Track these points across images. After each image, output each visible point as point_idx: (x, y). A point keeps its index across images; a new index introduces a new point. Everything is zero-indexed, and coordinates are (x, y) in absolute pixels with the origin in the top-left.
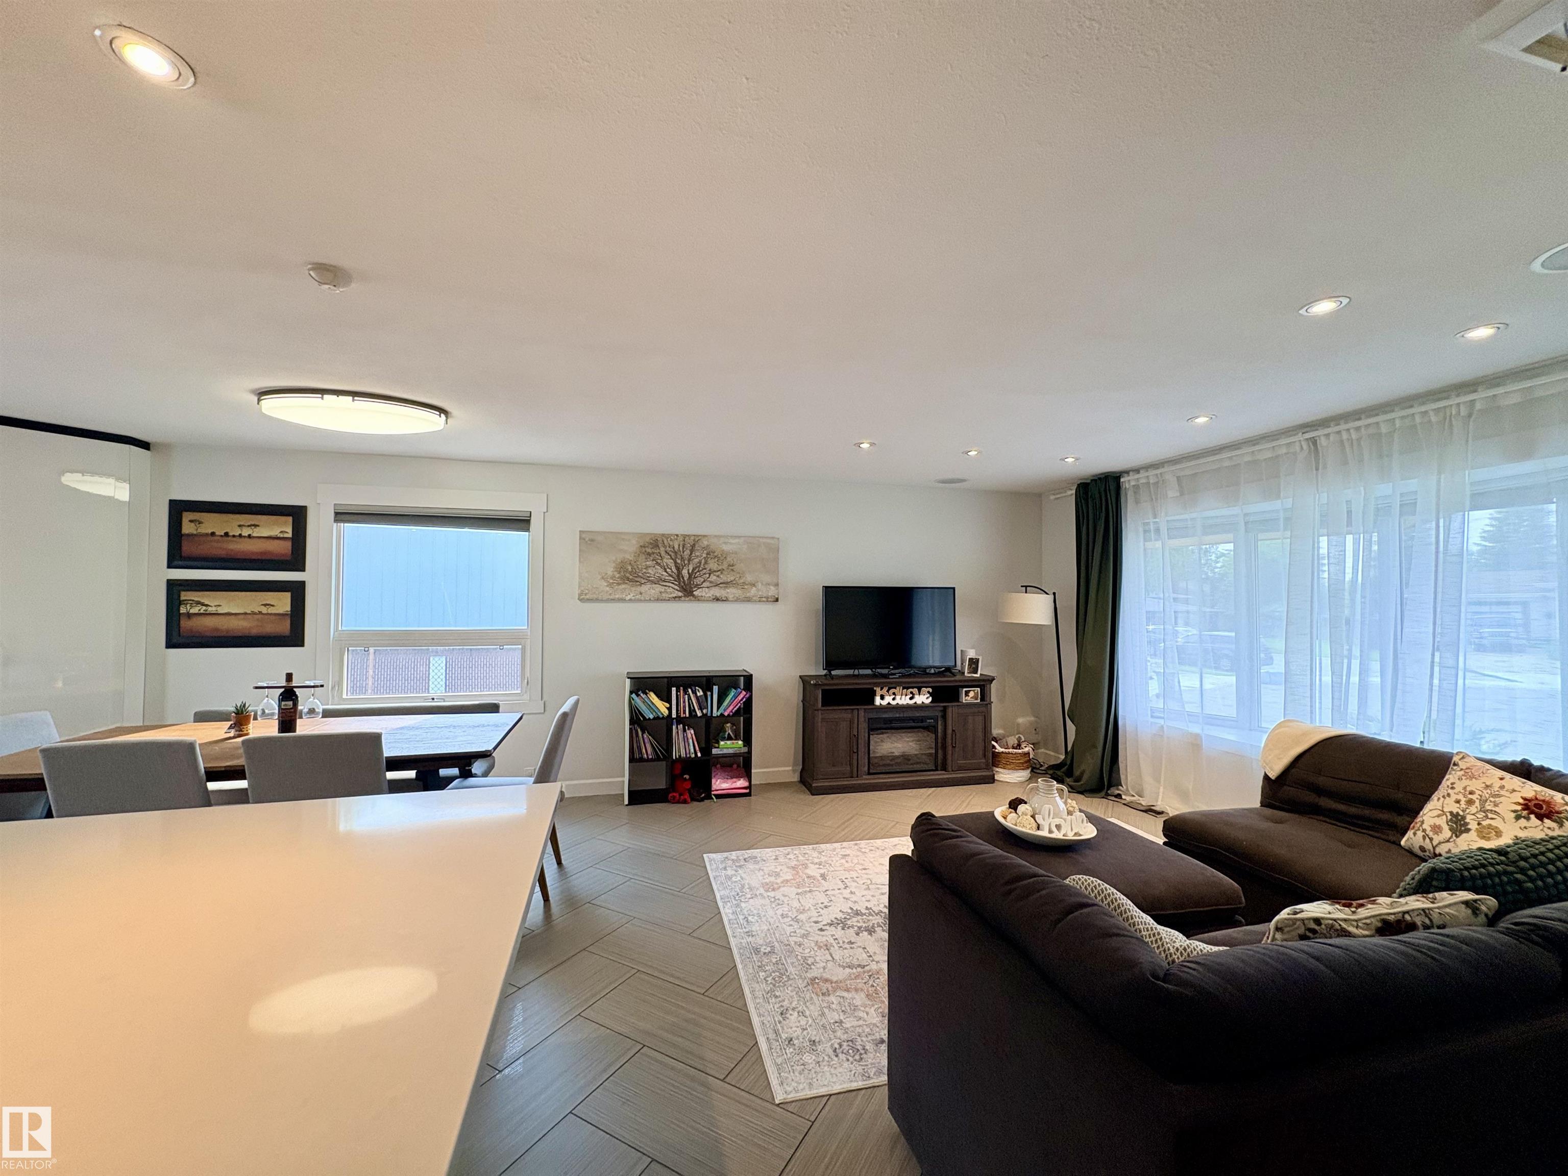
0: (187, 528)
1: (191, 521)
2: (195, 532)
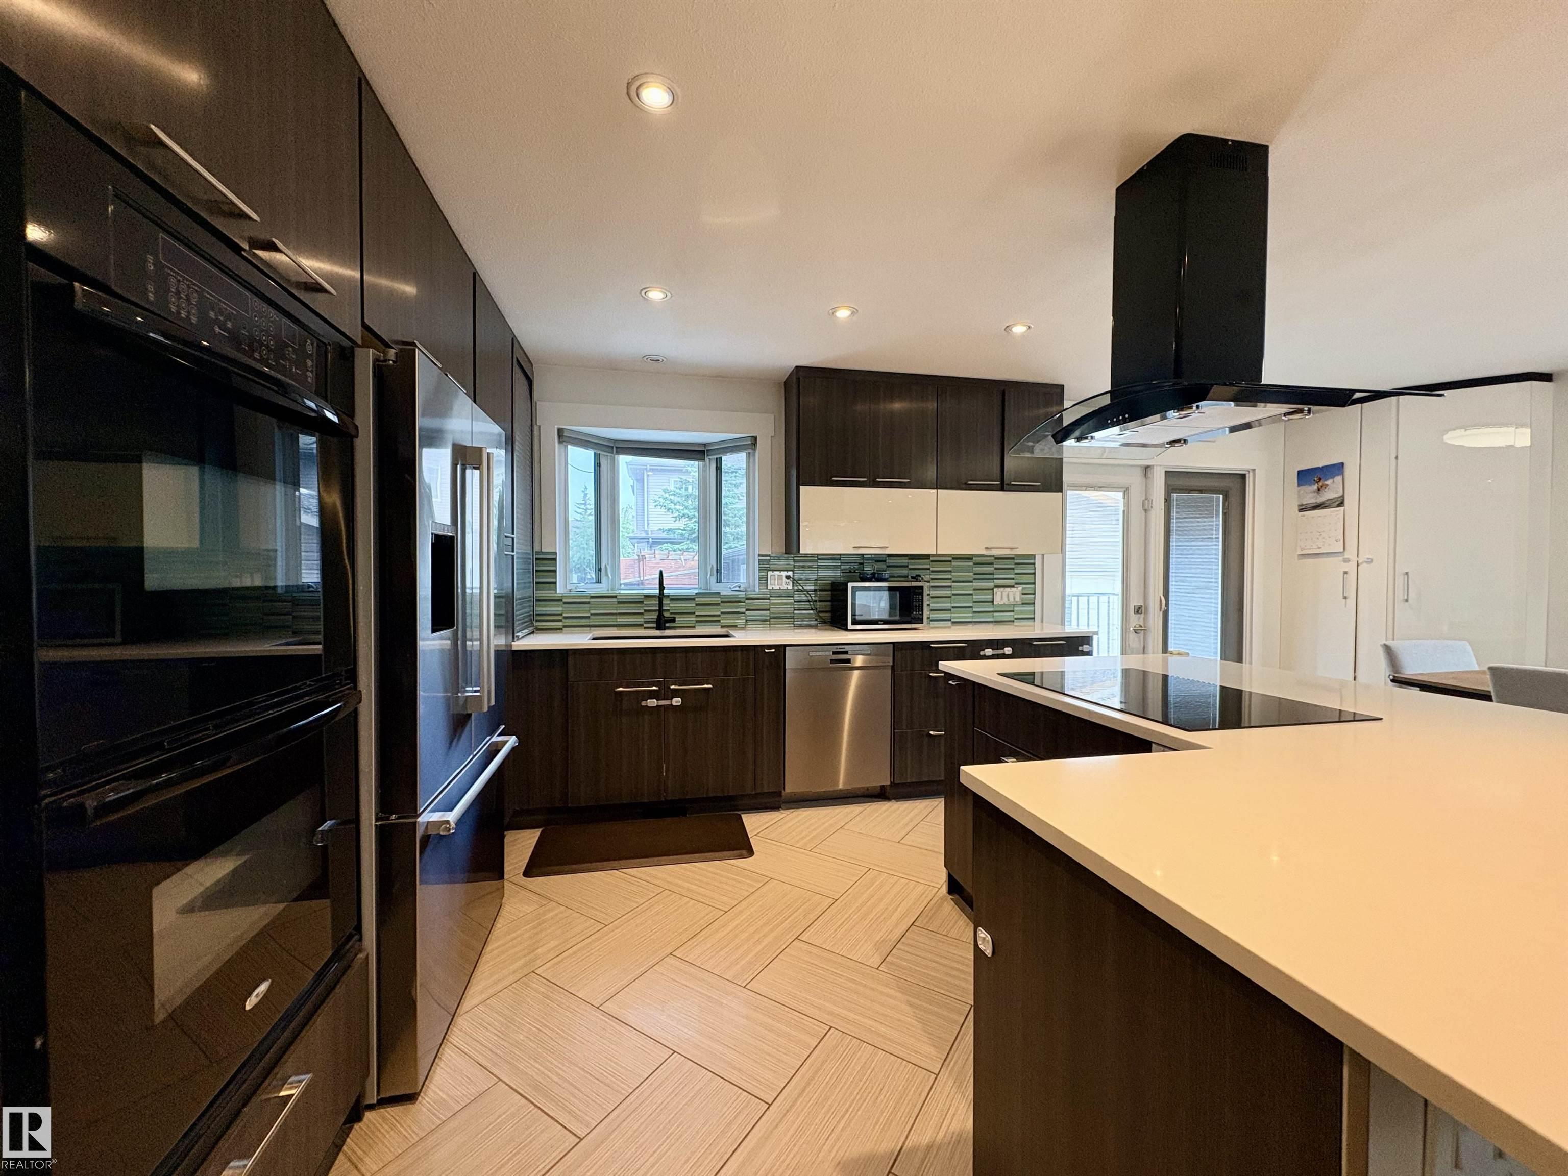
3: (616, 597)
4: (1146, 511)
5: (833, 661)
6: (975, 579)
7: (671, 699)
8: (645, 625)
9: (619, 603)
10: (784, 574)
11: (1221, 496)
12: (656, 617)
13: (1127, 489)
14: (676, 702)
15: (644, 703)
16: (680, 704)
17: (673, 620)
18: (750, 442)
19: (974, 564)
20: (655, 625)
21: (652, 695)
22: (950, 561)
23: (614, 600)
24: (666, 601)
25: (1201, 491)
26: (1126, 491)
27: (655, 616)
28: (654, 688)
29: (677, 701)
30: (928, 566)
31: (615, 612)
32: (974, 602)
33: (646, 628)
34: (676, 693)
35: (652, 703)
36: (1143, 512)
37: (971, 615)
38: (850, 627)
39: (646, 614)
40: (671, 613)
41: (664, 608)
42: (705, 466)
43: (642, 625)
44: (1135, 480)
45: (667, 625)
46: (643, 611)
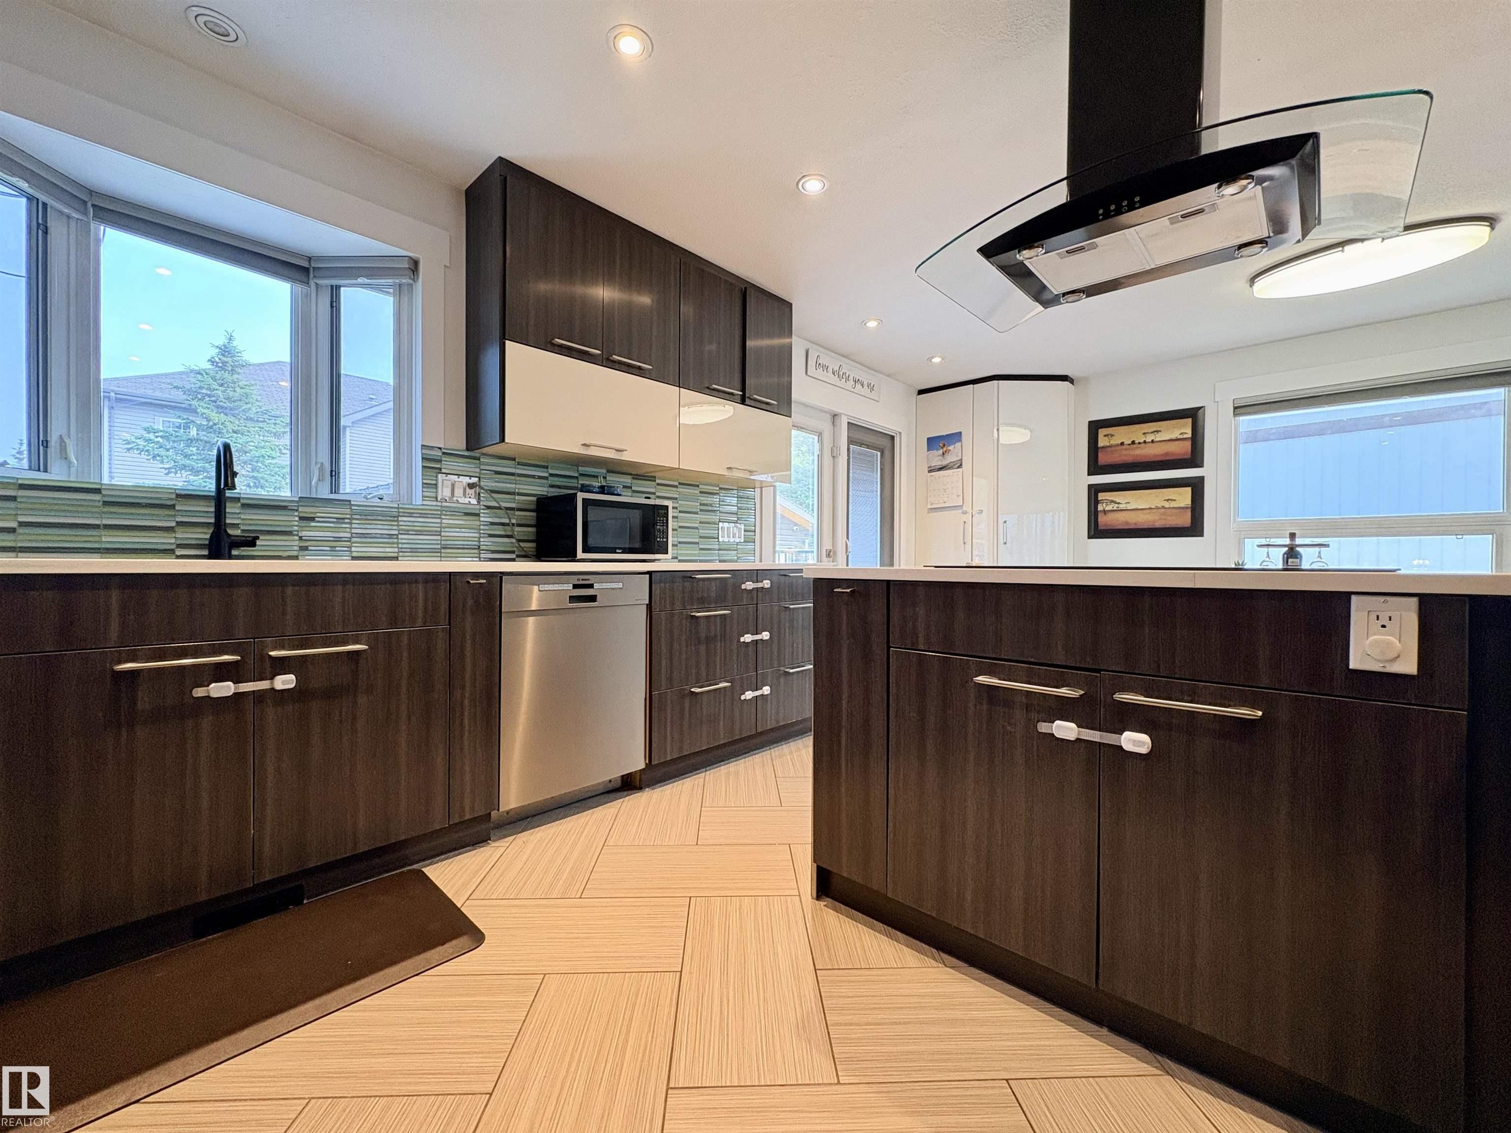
0: (1102, 442)
1: (1105, 436)
2: (1108, 444)
3: (97, 491)
4: (834, 457)
5: (573, 599)
6: (701, 510)
7: (272, 678)
8: (179, 552)
9: (106, 503)
10: (467, 480)
11: (879, 454)
12: (208, 536)
13: (821, 433)
14: (283, 683)
15: (199, 692)
16: (292, 686)
17: (252, 543)
18: (407, 266)
19: (701, 492)
20: (206, 552)
21: (221, 673)
22: (676, 487)
23: (97, 497)
24: (230, 508)
25: (868, 447)
26: (820, 435)
27: (205, 535)
28: (226, 658)
29: (285, 682)
30: (653, 490)
31: (97, 522)
32: (701, 537)
33: (178, 557)
34: (281, 666)
35: (223, 689)
36: (832, 458)
37: (697, 552)
38: (580, 555)
39: (179, 529)
40: (243, 531)
41: (228, 521)
42: (307, 296)
43: (172, 551)
44: (825, 426)
45: (235, 552)
46: (173, 524)
